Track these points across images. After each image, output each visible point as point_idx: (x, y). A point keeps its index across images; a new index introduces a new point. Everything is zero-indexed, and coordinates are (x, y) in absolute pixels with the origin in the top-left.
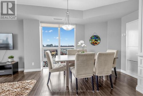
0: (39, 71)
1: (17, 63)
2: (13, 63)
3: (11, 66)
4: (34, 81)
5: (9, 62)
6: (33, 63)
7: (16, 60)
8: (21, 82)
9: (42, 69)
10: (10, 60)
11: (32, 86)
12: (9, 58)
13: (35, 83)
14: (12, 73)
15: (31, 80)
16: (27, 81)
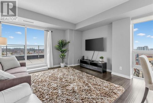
0: (128, 79)
1: (106, 63)
2: (103, 62)
3: (102, 65)
4: (122, 89)
5: (100, 61)
6: (120, 67)
7: (105, 60)
8: (109, 82)
9: (132, 78)
10: (101, 60)
11: (120, 93)
12: (100, 58)
13: (123, 92)
14: (102, 71)
15: (119, 86)
16: (114, 85)
